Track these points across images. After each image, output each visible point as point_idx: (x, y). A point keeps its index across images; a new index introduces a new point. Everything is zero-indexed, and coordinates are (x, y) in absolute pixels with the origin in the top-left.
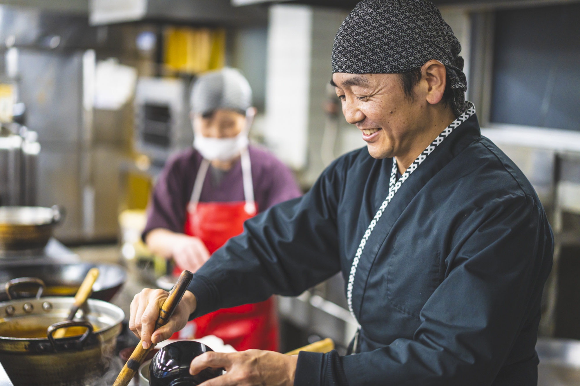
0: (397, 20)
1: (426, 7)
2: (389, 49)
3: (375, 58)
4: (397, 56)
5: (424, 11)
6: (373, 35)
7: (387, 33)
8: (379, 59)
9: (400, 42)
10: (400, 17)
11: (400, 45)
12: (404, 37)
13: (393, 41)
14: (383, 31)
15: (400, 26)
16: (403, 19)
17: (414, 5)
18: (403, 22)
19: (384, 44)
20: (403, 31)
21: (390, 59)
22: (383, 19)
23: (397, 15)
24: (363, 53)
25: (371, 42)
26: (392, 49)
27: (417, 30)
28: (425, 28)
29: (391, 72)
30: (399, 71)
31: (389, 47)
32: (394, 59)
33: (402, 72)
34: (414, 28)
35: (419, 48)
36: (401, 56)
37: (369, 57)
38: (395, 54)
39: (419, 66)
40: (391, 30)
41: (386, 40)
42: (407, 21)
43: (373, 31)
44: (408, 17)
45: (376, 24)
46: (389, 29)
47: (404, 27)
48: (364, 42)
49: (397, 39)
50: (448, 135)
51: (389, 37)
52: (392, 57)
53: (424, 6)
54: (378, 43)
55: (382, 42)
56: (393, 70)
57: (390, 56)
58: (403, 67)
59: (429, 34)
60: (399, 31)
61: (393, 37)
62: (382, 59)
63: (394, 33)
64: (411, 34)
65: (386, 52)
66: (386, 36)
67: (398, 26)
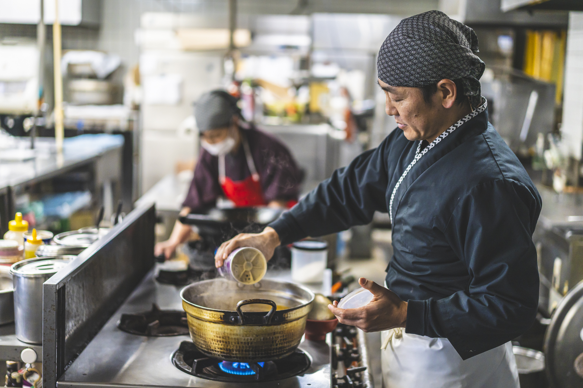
0: (419, 48)
1: (445, 36)
2: (411, 70)
3: (402, 75)
4: (417, 76)
5: (442, 39)
6: (401, 58)
7: (411, 57)
8: (405, 77)
9: (420, 65)
10: (421, 46)
11: (420, 68)
12: (423, 62)
13: (415, 64)
14: (409, 56)
15: (421, 53)
16: (423, 48)
17: (436, 34)
18: (423, 50)
19: (408, 66)
20: (423, 57)
21: (412, 78)
22: (409, 46)
23: (420, 44)
24: (394, 71)
25: (400, 63)
26: (414, 70)
27: (434, 56)
28: (440, 55)
29: (413, 87)
30: (419, 86)
31: (412, 69)
32: (415, 77)
33: (421, 87)
34: (431, 55)
35: (435, 70)
36: (421, 76)
37: (397, 74)
38: (416, 74)
39: (435, 82)
40: (414, 56)
41: (410, 63)
42: (426, 49)
43: (402, 55)
44: (427, 47)
45: (404, 50)
46: (412, 55)
47: (424, 54)
48: (395, 62)
49: (418, 63)
50: (460, 126)
51: (412, 61)
52: (414, 76)
53: (443, 35)
54: (404, 65)
55: (407, 65)
56: (414, 85)
57: (412, 75)
58: (422, 83)
59: (443, 59)
60: (420, 57)
61: (415, 61)
62: (407, 77)
63: (416, 58)
64: (429, 60)
65: (410, 72)
66: (410, 60)
67: (419, 53)
